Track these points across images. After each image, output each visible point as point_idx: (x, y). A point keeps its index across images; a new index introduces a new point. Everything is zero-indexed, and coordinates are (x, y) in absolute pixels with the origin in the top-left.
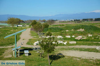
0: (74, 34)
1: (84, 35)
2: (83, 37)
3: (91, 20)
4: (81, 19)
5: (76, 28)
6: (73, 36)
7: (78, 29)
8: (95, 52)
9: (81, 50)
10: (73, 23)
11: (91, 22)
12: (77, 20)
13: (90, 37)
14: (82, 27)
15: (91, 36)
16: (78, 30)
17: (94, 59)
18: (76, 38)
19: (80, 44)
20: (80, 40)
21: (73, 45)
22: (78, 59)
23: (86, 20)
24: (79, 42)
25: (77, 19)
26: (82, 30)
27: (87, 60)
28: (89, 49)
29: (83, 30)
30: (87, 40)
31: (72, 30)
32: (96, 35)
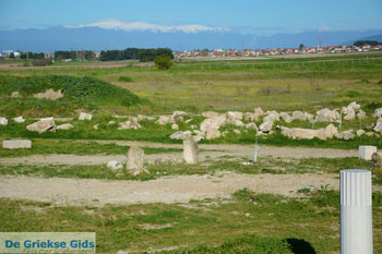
0: (21, 109)
1: (62, 113)
2: (58, 123)
3: (88, 55)
4: (49, 52)
5: (31, 87)
6: (20, 119)
7: (36, 91)
8: (102, 177)
9: (50, 172)
10: (16, 66)
11: (86, 65)
12: (31, 55)
13: (86, 121)
14: (55, 82)
15: (90, 117)
16: (40, 96)
17: (100, 205)
18: (32, 127)
19: (47, 151)
20: (48, 135)
21: (18, 152)
22: (38, 210)
23: (67, 55)
24: (42, 142)
25: (34, 52)
26: (53, 95)
27: (72, 209)
28: (82, 168)
29: (59, 94)
30: (73, 135)
31: (15, 94)
32: (107, 113)
